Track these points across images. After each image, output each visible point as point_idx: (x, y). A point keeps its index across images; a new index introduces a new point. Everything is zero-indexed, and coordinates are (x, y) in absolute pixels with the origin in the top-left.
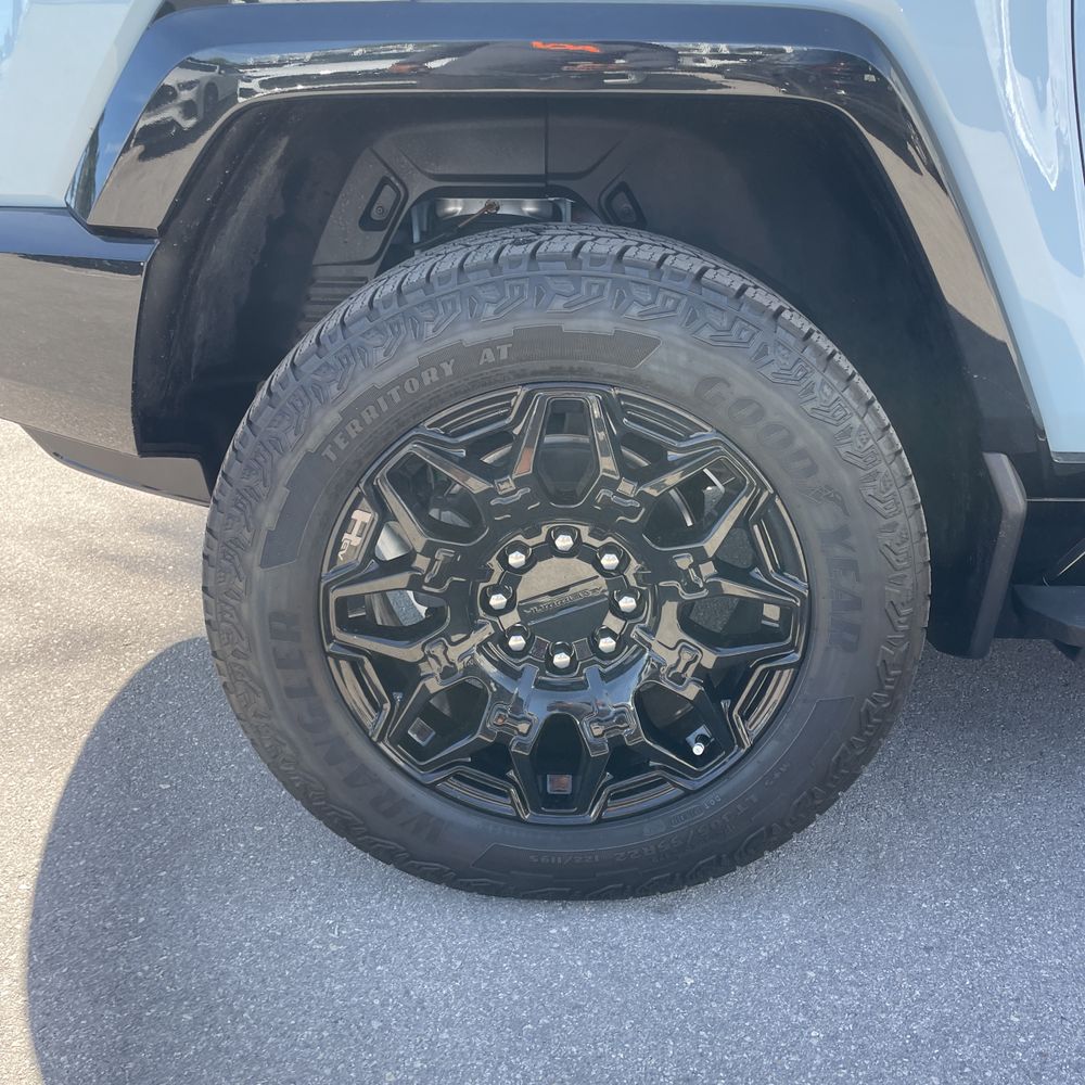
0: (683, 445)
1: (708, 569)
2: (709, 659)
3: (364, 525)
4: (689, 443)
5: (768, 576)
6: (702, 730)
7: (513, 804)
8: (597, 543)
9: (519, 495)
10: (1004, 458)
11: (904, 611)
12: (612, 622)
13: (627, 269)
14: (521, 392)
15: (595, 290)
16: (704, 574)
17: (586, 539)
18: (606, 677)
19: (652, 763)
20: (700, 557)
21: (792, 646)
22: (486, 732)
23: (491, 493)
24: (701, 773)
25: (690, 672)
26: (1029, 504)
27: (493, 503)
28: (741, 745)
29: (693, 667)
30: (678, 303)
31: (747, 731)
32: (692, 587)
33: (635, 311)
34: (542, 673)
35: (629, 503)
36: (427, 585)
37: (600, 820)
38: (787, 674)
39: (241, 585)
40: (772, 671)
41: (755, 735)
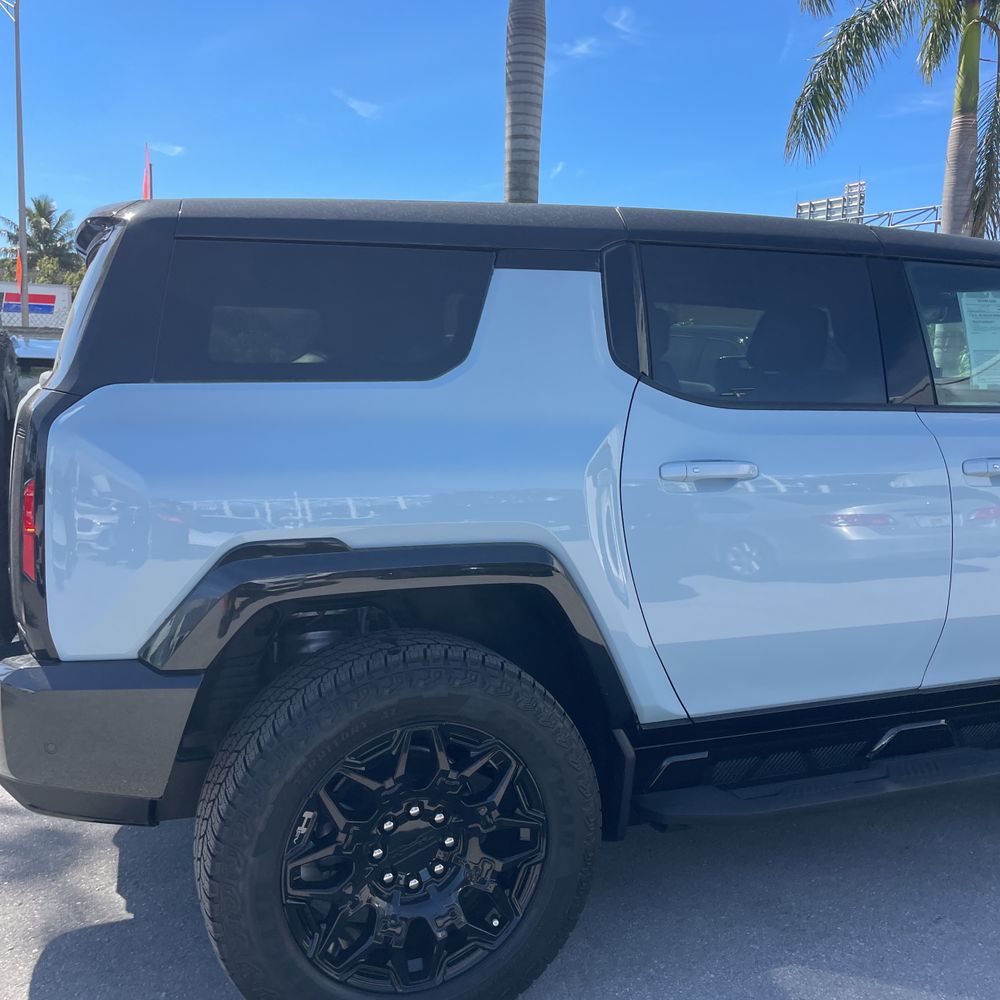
0: (478, 747)
1: (495, 813)
2: (499, 866)
3: (309, 819)
4: (483, 746)
5: (524, 812)
6: (495, 911)
7: (392, 984)
8: (433, 809)
9: (397, 788)
10: (622, 731)
11: (592, 820)
12: (440, 854)
13: (451, 663)
14: (399, 731)
15: (438, 675)
16: (494, 817)
17: (426, 807)
18: (440, 889)
19: (469, 938)
20: (491, 807)
21: (539, 850)
22: (377, 938)
23: (382, 789)
24: (497, 938)
25: (488, 876)
26: (636, 752)
27: (383, 794)
28: (518, 914)
29: (490, 872)
30: (477, 677)
31: (520, 905)
32: (488, 825)
33: (457, 683)
34: (403, 895)
35: (454, 783)
36: (345, 850)
37: (444, 982)
38: (539, 866)
39: (239, 870)
40: (529, 867)
41: (524, 907)
